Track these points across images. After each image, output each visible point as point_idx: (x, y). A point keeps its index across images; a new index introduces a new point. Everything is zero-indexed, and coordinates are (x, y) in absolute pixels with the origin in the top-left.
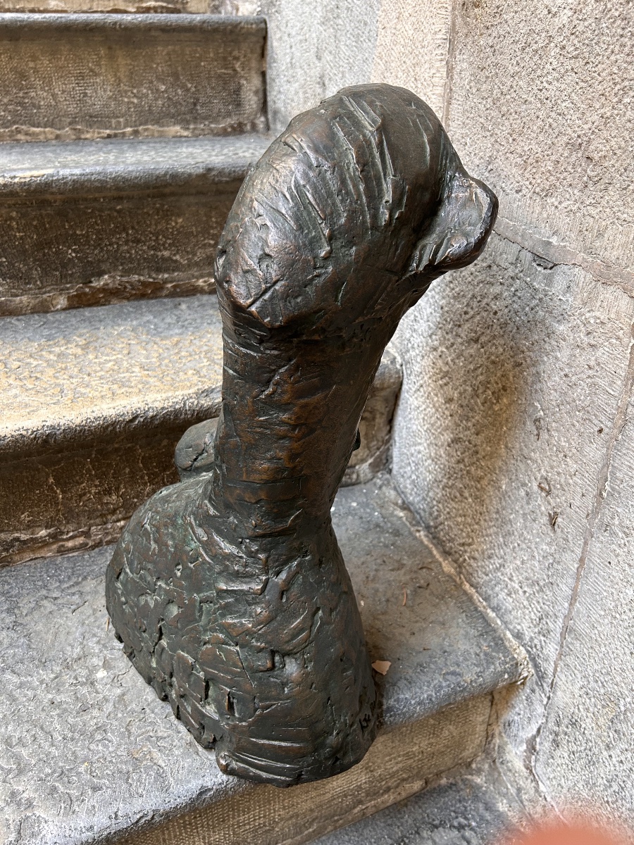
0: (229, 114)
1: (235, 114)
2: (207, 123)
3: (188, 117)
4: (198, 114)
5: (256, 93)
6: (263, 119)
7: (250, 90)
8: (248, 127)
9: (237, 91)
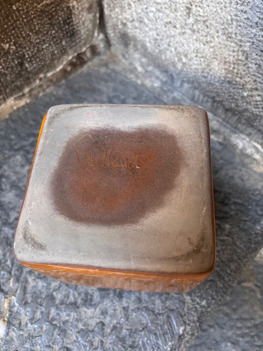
0: (64, 52)
1: (71, 48)
2: (42, 76)
3: (18, 83)
4: (29, 73)
5: (90, 9)
6: (101, 36)
7: (82, 10)
8: (88, 54)
9: (68, 20)
